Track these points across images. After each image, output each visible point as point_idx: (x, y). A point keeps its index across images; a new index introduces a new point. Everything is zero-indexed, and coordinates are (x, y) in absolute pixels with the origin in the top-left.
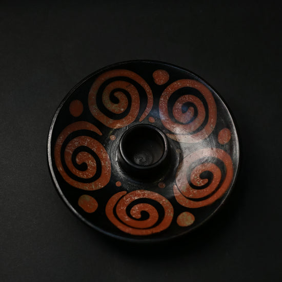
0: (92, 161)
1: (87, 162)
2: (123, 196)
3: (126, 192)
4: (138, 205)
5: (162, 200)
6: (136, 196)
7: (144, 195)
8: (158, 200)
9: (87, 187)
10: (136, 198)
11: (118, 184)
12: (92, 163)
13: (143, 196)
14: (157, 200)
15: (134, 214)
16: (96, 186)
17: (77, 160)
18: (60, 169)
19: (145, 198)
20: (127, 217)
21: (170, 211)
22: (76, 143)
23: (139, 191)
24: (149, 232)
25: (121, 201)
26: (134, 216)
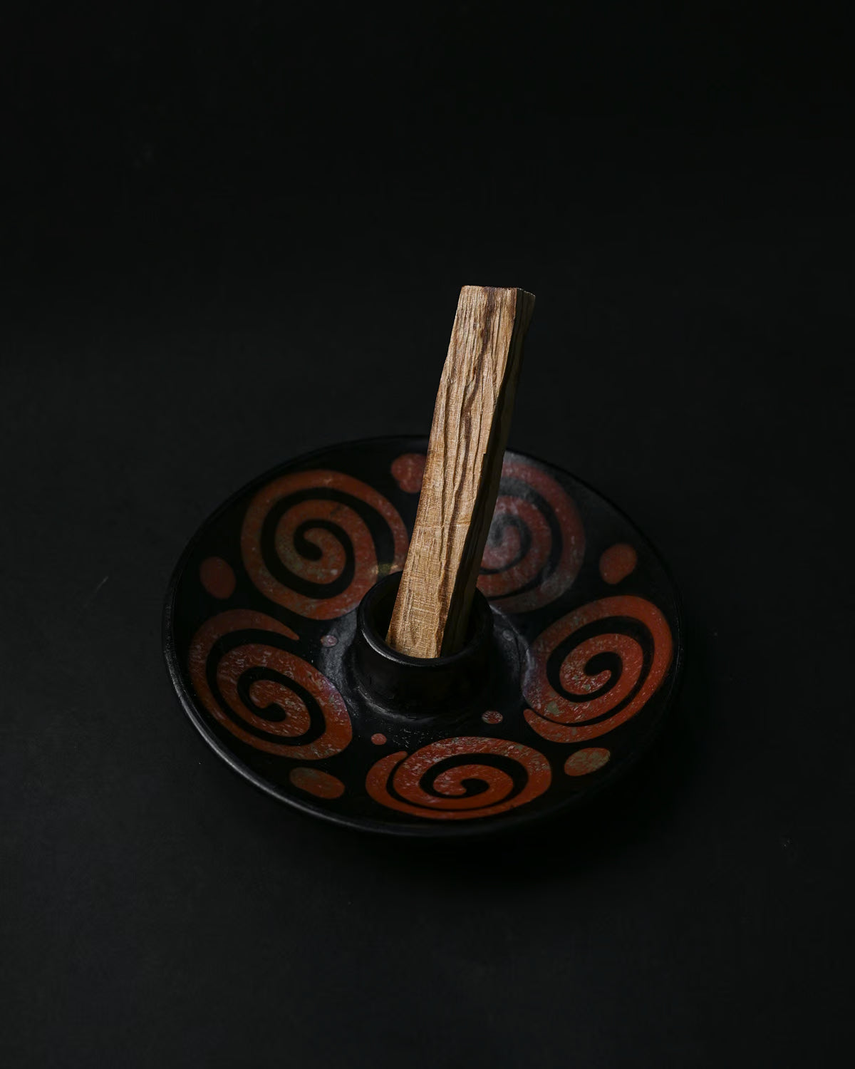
0: (292, 700)
1: (279, 702)
2: (401, 763)
3: (404, 754)
4: (450, 772)
5: (506, 748)
6: (434, 755)
7: (454, 748)
8: (495, 751)
9: (299, 753)
10: (436, 760)
11: (378, 739)
12: (293, 705)
13: (453, 752)
14: (491, 751)
15: (447, 790)
16: (322, 750)
17: (254, 699)
18: (219, 716)
19: (461, 756)
20: (429, 797)
21: (537, 763)
22: (240, 660)
23: (438, 745)
24: (502, 808)
25: (398, 772)
26: (447, 793)
